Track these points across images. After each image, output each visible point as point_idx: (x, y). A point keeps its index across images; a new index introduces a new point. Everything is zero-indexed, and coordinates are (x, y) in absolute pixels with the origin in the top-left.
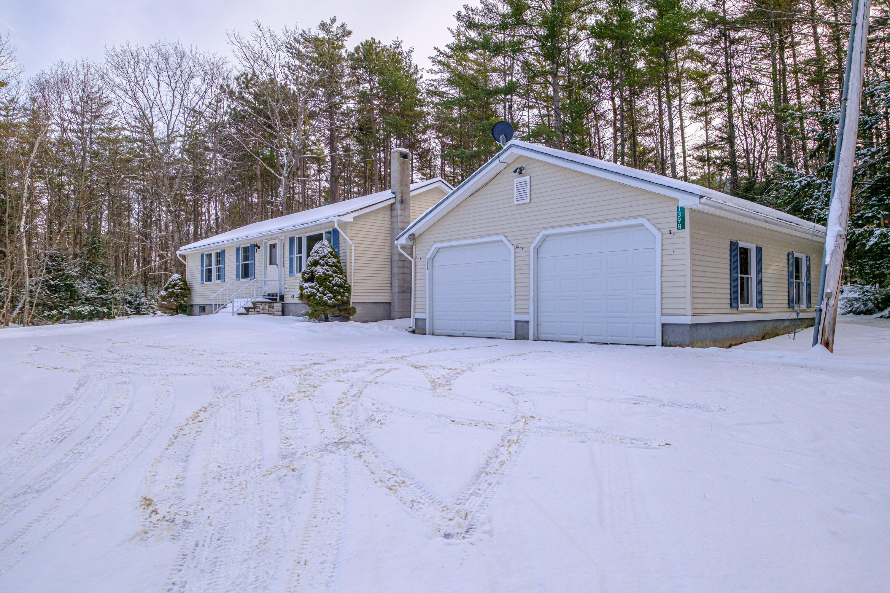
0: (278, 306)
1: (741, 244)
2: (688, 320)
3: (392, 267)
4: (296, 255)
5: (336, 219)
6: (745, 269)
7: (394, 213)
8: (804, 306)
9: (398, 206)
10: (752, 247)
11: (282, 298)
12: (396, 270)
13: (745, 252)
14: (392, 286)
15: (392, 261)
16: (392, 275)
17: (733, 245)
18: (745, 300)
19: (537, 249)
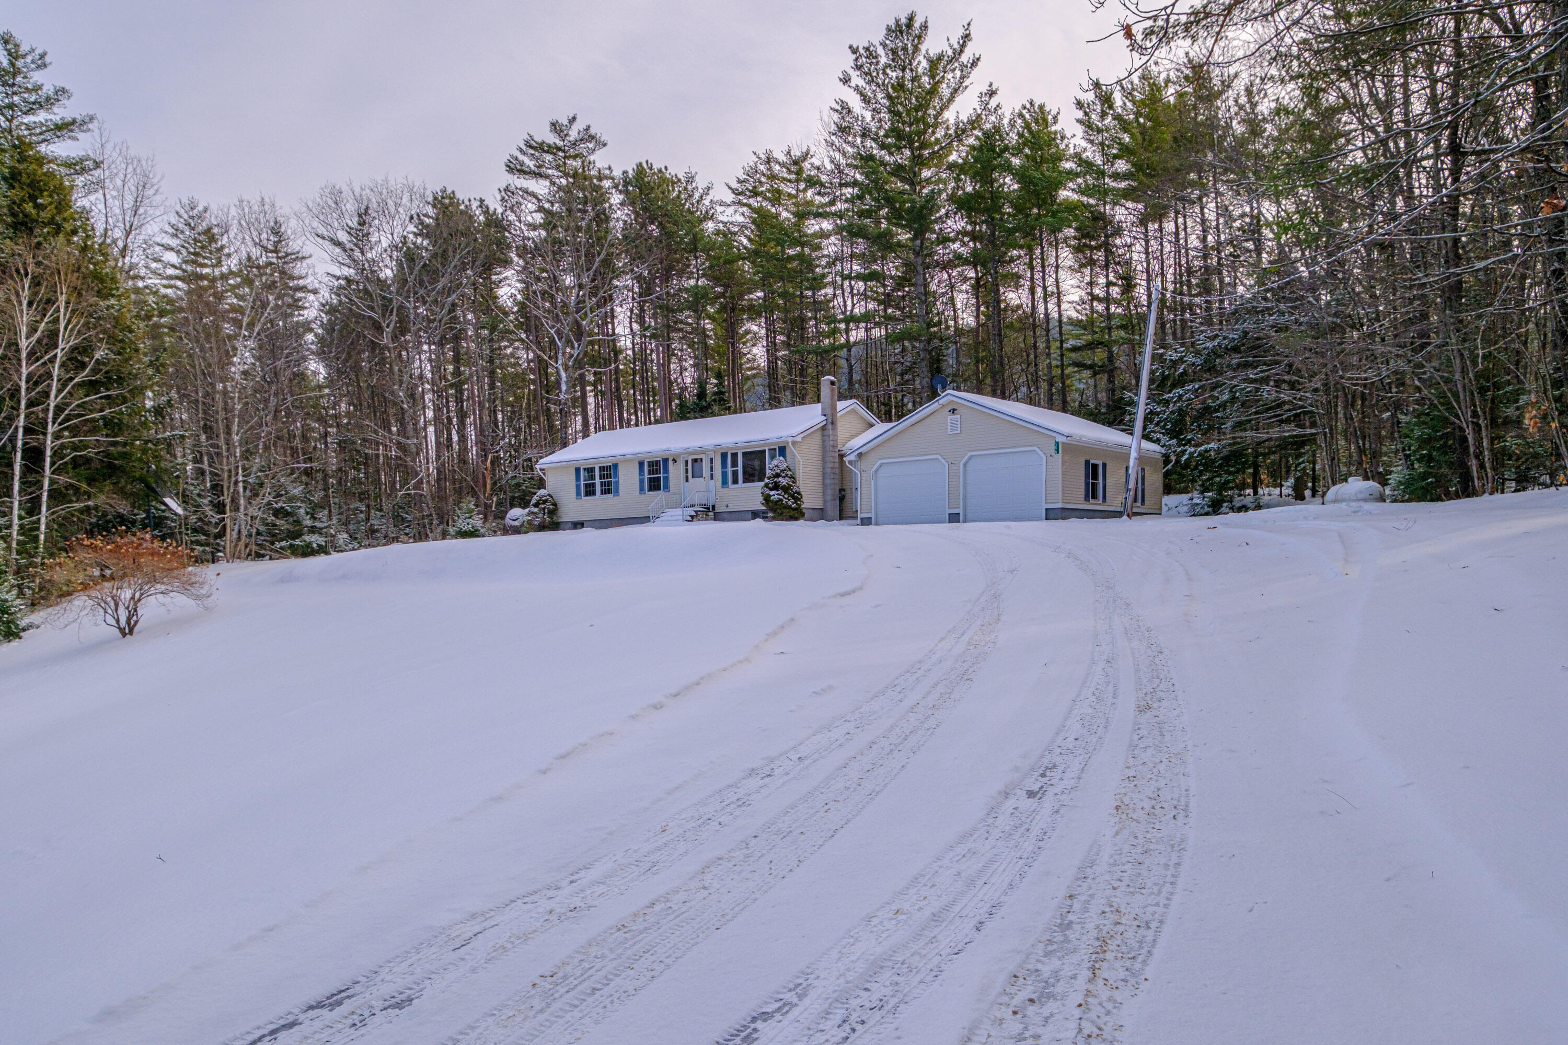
0: (711, 514)
1: (1092, 461)
2: (1060, 505)
3: (824, 478)
4: (730, 469)
5: (790, 440)
6: (1095, 477)
7: (826, 433)
8: (1139, 504)
9: (830, 427)
10: (1100, 463)
11: (713, 507)
12: (828, 481)
13: (1095, 467)
14: (824, 494)
15: (824, 474)
16: (825, 486)
17: (1087, 462)
18: (1094, 496)
19: (965, 465)
